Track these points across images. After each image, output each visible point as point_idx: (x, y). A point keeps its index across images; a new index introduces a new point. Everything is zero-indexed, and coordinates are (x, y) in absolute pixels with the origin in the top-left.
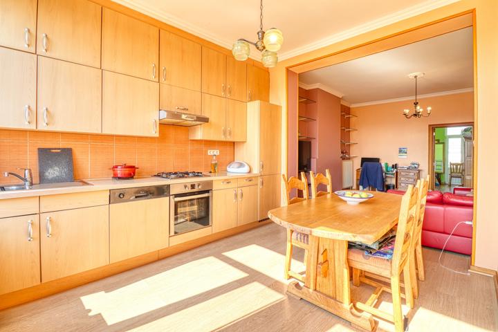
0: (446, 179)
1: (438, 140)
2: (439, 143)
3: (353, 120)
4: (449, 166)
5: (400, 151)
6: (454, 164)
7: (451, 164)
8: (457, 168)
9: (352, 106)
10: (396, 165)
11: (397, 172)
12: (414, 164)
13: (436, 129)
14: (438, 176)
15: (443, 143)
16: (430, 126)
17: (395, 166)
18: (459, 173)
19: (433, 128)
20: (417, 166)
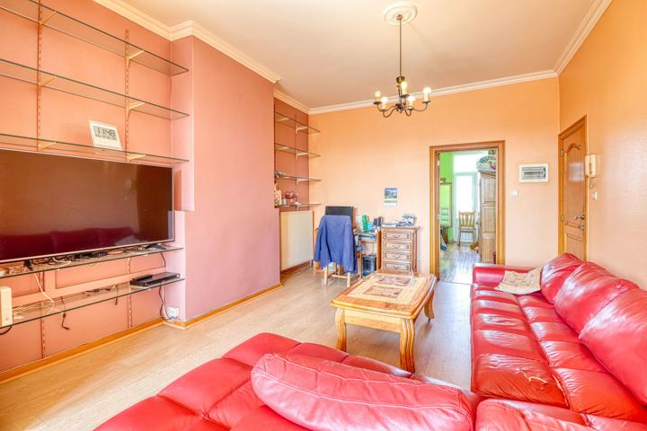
0: (454, 234)
1: (444, 179)
2: (445, 183)
3: (313, 137)
4: (458, 217)
5: (387, 194)
6: (463, 214)
7: (460, 213)
8: (467, 219)
9: (312, 112)
10: (380, 218)
11: (380, 233)
12: (407, 217)
13: (441, 154)
14: (444, 232)
15: (451, 183)
16: (431, 147)
17: (378, 222)
18: (470, 225)
19: (436, 152)
20: (412, 221)
